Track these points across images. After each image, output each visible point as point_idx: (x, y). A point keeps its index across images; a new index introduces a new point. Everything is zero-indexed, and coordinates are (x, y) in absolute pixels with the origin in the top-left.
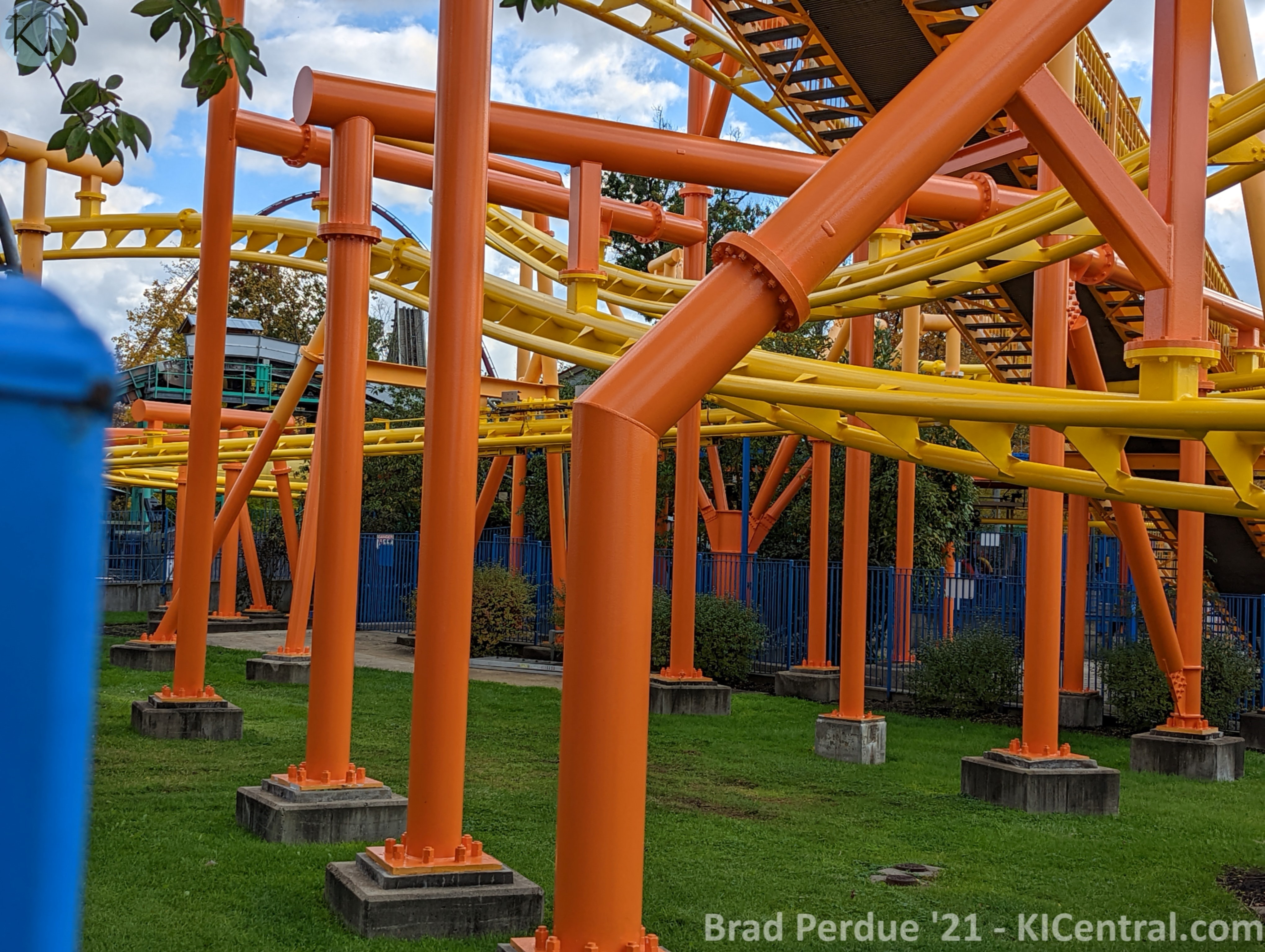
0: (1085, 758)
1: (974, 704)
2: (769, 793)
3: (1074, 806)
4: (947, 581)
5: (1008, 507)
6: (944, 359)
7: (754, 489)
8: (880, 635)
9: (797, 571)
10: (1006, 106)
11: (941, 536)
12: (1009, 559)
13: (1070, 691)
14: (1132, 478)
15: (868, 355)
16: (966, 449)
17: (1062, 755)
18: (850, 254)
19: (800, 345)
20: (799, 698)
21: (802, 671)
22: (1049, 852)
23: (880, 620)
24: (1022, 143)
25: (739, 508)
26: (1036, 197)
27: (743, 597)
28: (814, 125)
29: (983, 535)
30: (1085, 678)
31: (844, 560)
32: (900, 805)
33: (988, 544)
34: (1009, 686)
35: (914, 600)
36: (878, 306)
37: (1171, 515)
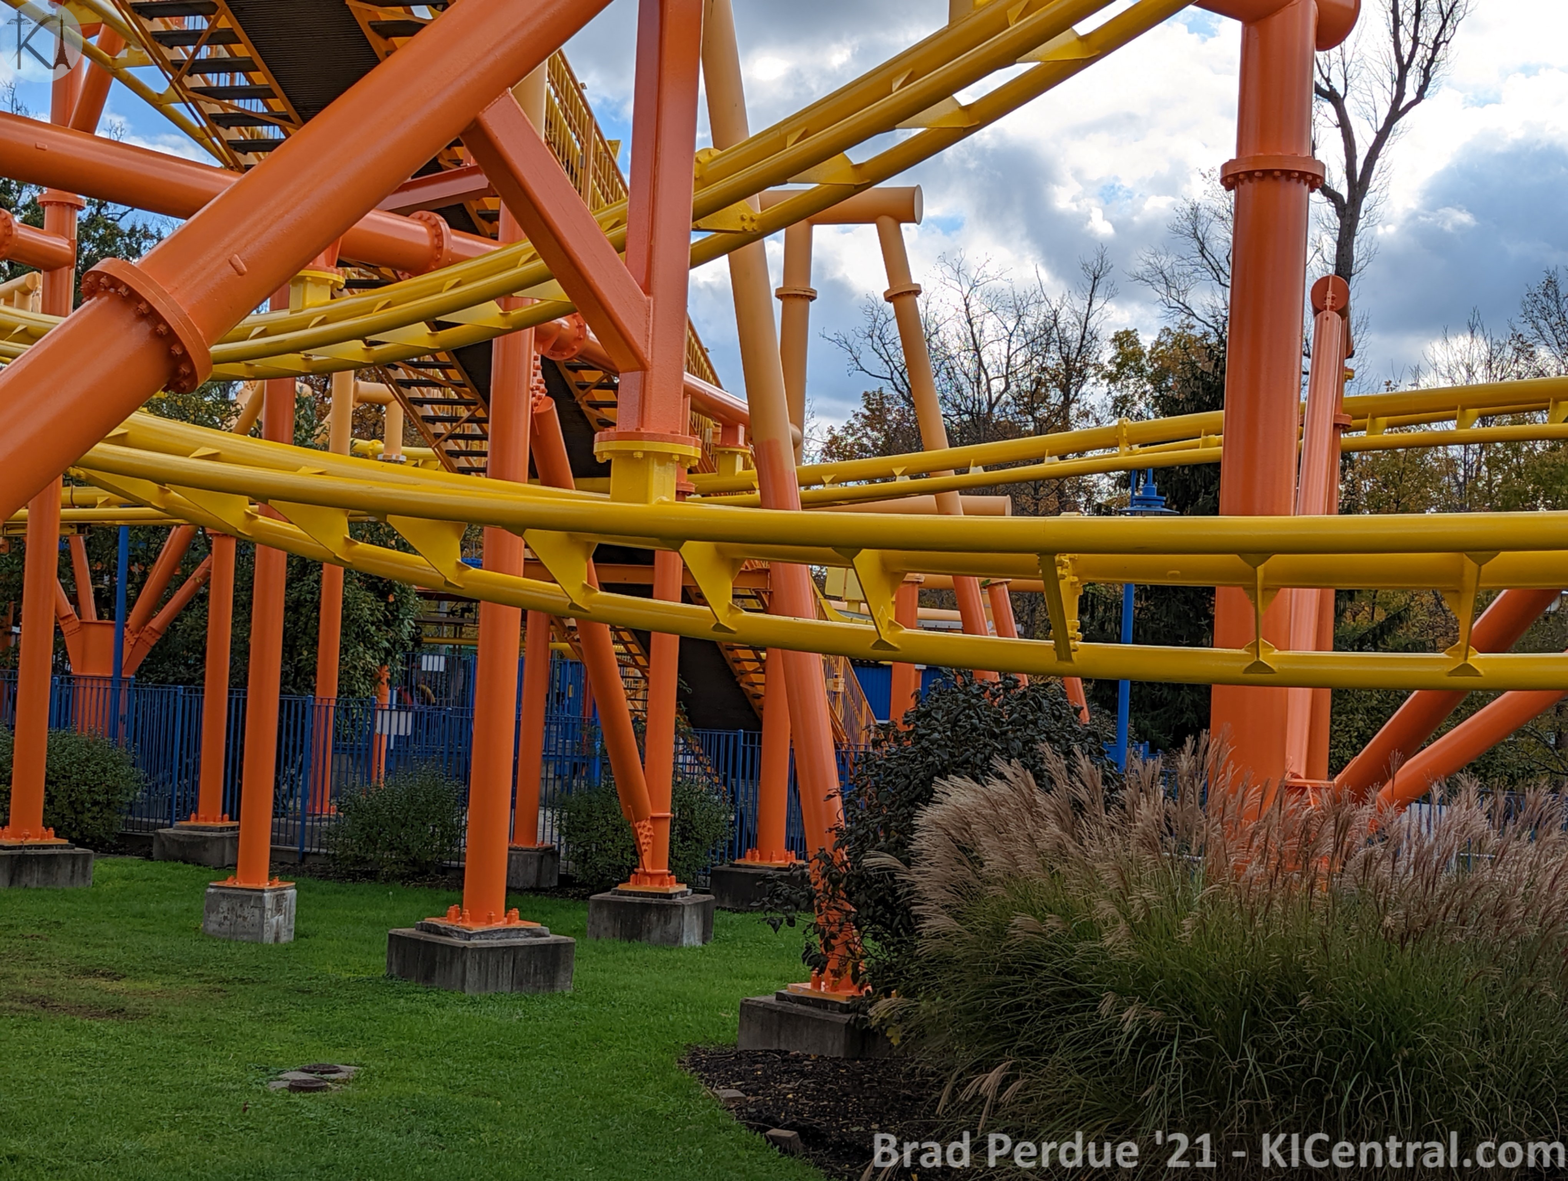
0: (536, 926)
1: (406, 864)
2: (140, 986)
3: (520, 983)
4: (379, 713)
5: (456, 624)
6: (381, 439)
7: (132, 593)
8: (292, 780)
9: (187, 699)
10: (462, 134)
11: (374, 658)
12: (455, 688)
13: (522, 846)
14: (600, 593)
15: (287, 429)
16: (406, 551)
17: (509, 922)
18: (264, 300)
19: (200, 410)
20: (186, 862)
21: (190, 828)
22: (489, 1040)
23: (293, 762)
24: (480, 181)
25: (112, 618)
26: (497, 248)
27: (114, 735)
28: (221, 130)
29: (424, 658)
30: (540, 830)
31: (249, 687)
32: (310, 992)
33: (430, 669)
34: (449, 841)
35: (337, 738)
36: (301, 367)
37: (643, 637)
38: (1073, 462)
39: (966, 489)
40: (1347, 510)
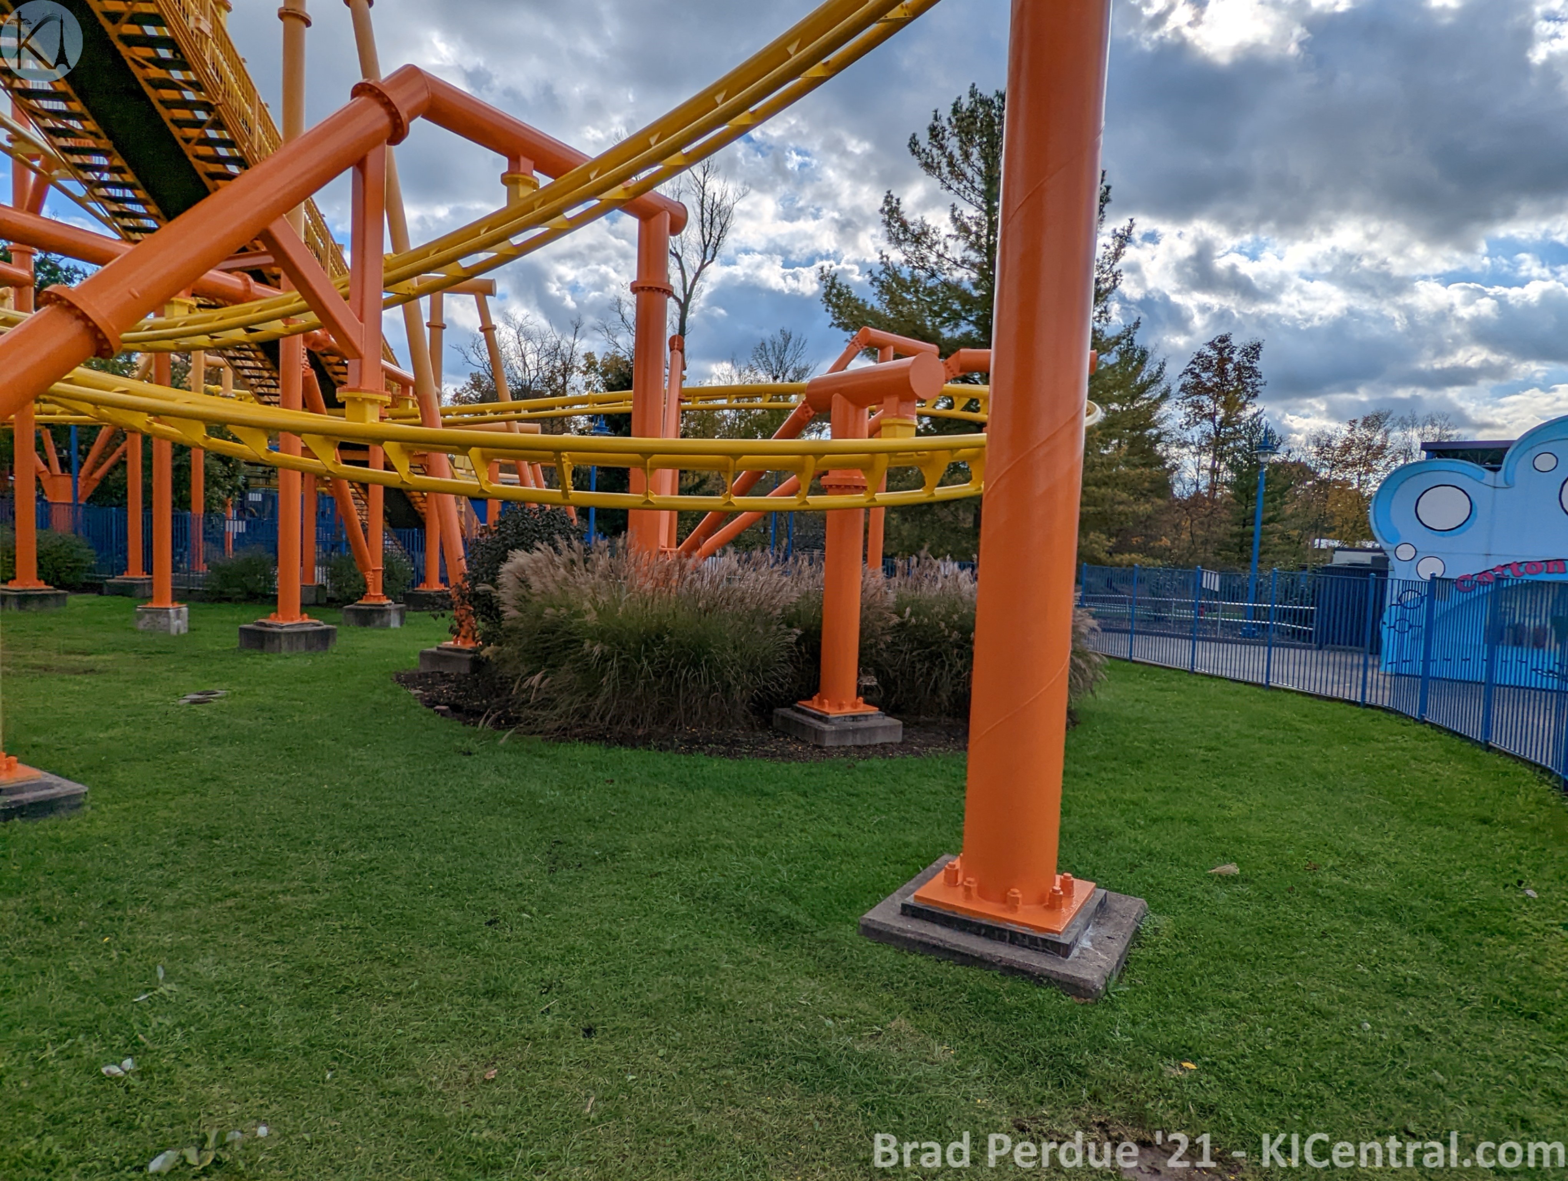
0: (317, 621)
1: (246, 594)
2: (102, 658)
3: (310, 648)
4: (228, 521)
5: (267, 478)
6: (221, 384)
7: (81, 459)
8: (181, 555)
9: (118, 516)
10: (259, 235)
11: (223, 494)
12: (268, 509)
13: (307, 584)
14: (342, 465)
15: (167, 379)
17: (303, 620)
18: (151, 312)
20: (123, 596)
21: (124, 579)
22: (295, 675)
24: (270, 259)
25: (70, 472)
26: (280, 293)
27: (76, 532)
28: (119, 220)
29: (250, 494)
30: (316, 576)
32: (198, 657)
33: (254, 500)
34: (269, 583)
35: (205, 532)
36: (174, 348)
37: (365, 486)
38: (567, 410)
39: (520, 420)
40: (684, 436)
